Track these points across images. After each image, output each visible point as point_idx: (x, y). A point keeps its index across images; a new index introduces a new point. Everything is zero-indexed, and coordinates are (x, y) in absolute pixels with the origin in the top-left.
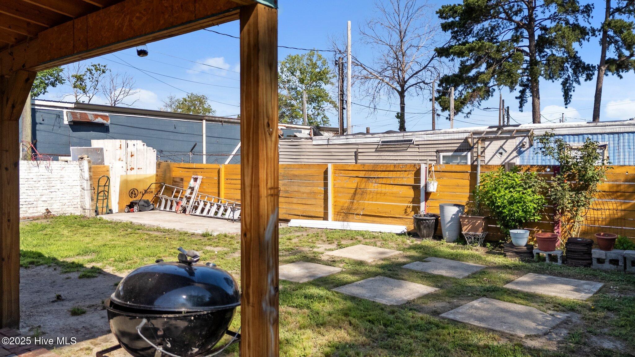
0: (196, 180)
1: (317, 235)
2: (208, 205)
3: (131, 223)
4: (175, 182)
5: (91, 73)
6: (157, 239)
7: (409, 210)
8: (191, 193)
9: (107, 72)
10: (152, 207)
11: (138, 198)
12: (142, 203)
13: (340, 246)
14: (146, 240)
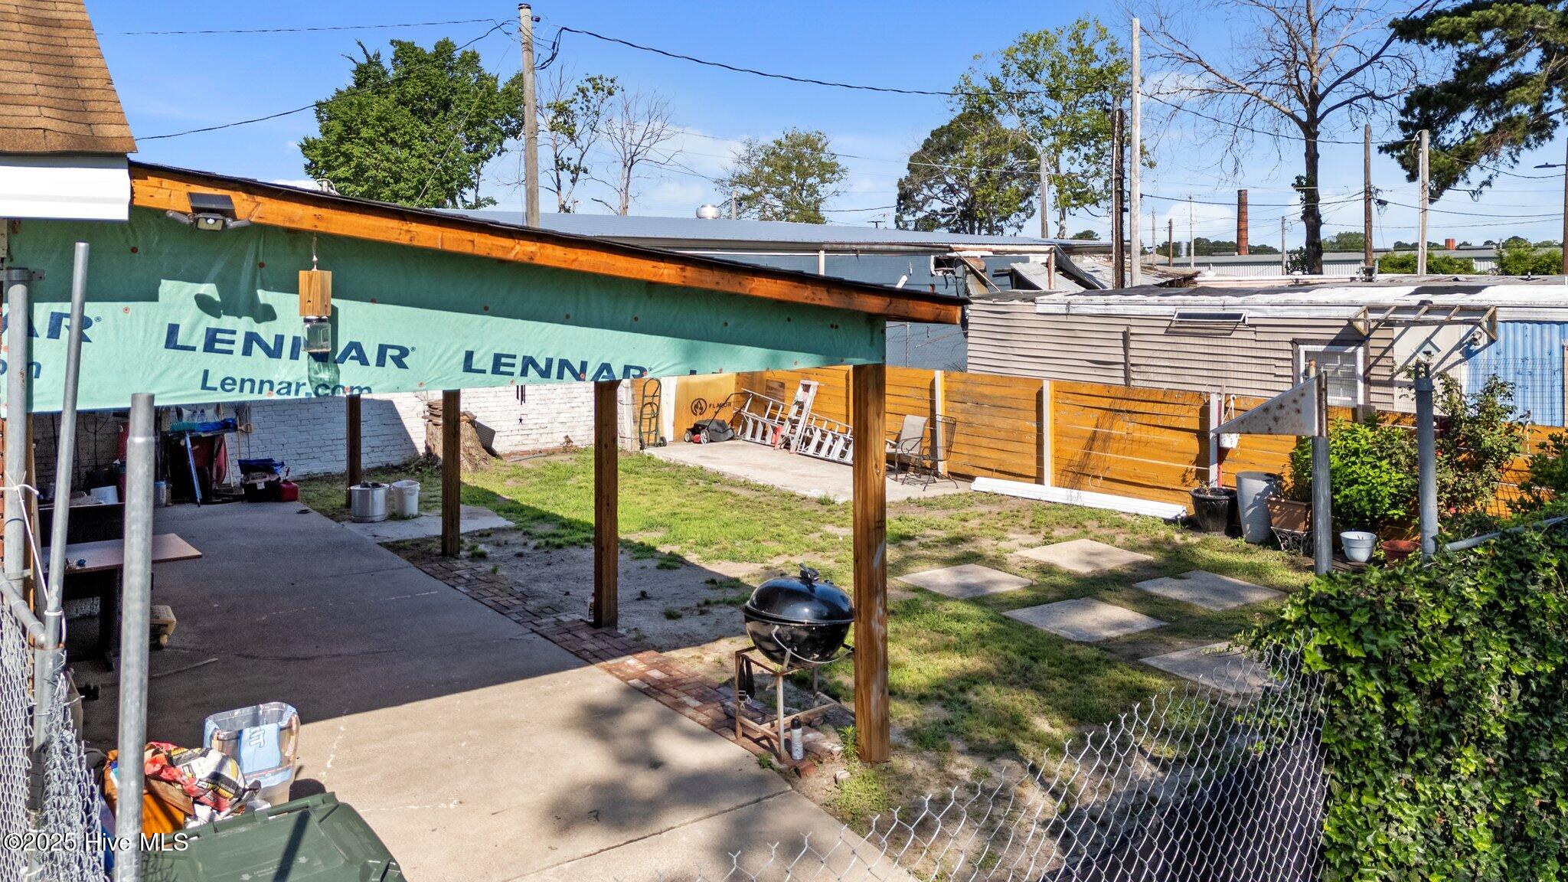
0: (807, 388)
1: (1015, 516)
2: (830, 437)
3: (701, 468)
4: (772, 388)
5: (585, 96)
6: (748, 504)
7: (1190, 477)
8: (799, 413)
9: (617, 93)
10: (730, 433)
11: (708, 415)
12: (714, 426)
13: (1048, 540)
14: (732, 506)
